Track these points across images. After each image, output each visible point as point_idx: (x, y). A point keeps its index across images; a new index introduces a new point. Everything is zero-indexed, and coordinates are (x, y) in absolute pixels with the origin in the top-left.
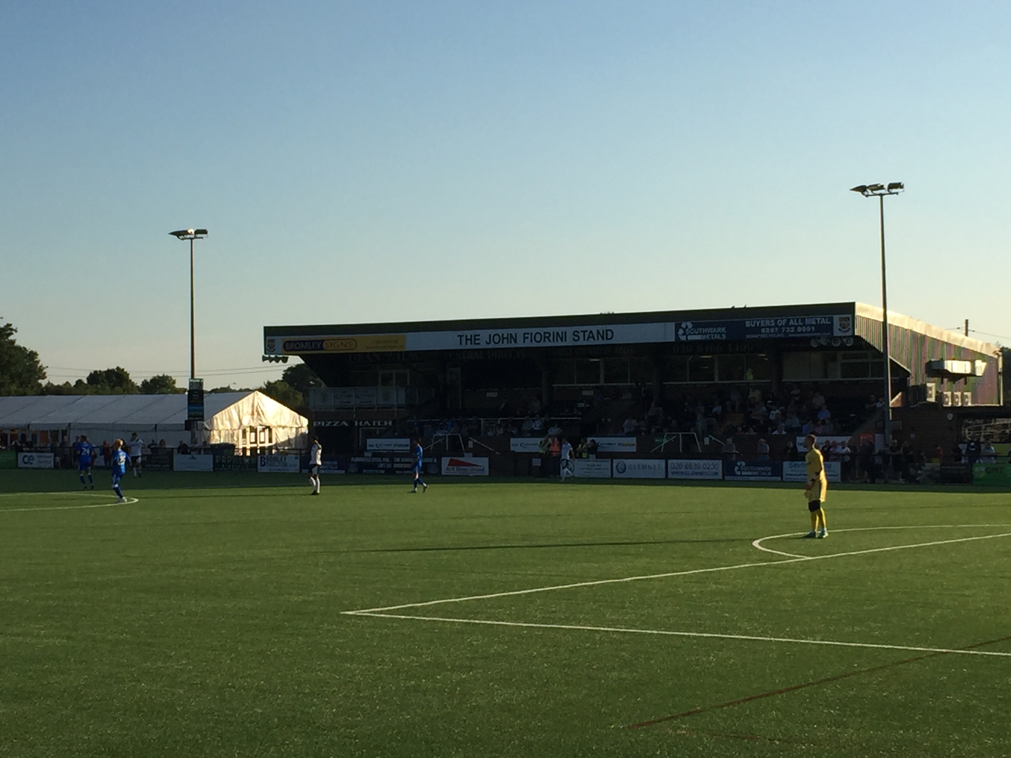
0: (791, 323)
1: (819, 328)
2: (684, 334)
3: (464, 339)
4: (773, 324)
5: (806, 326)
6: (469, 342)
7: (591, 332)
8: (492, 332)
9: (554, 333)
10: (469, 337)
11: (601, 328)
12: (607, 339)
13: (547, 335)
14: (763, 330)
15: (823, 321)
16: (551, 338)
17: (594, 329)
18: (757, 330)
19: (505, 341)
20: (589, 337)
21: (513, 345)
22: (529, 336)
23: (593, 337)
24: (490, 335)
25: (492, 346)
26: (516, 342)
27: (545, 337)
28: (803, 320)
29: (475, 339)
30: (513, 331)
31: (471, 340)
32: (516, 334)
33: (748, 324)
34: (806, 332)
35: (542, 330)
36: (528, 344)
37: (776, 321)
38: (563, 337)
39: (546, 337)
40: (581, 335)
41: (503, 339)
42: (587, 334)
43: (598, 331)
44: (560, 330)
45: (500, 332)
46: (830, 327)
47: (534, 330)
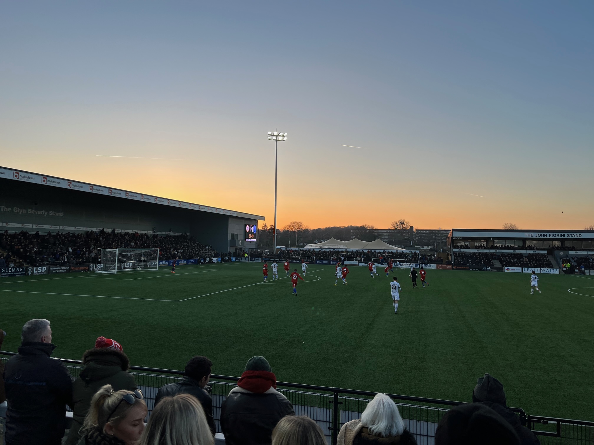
3: (527, 235)
12: (579, 237)
16: (559, 236)
23: (574, 236)
25: (538, 237)
27: (557, 235)
29: (531, 235)
31: (530, 235)
32: (546, 235)
36: (552, 237)
38: (564, 236)
40: (570, 235)
41: (542, 235)
42: (572, 235)
43: (576, 235)
44: (563, 234)
45: (541, 233)
47: (553, 234)
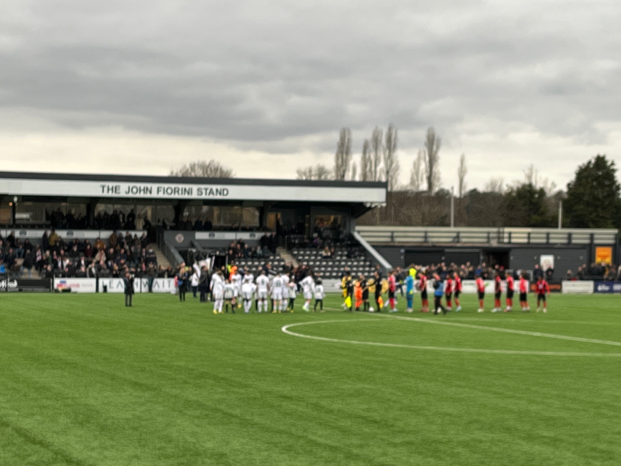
3: (106, 189)
6: (110, 192)
7: (211, 190)
8: (131, 185)
9: (182, 189)
10: (110, 187)
11: (220, 187)
12: (223, 194)
16: (180, 192)
17: (214, 187)
19: (142, 192)
20: (210, 194)
21: (148, 195)
22: (162, 190)
23: (213, 193)
24: (129, 188)
25: (131, 195)
26: (151, 192)
29: (116, 190)
30: (149, 185)
31: (112, 190)
32: (151, 188)
35: (173, 186)
36: (161, 195)
38: (190, 192)
39: (175, 191)
40: (204, 191)
41: (140, 190)
42: (208, 191)
43: (217, 190)
44: (187, 187)
45: (138, 185)
47: (166, 186)
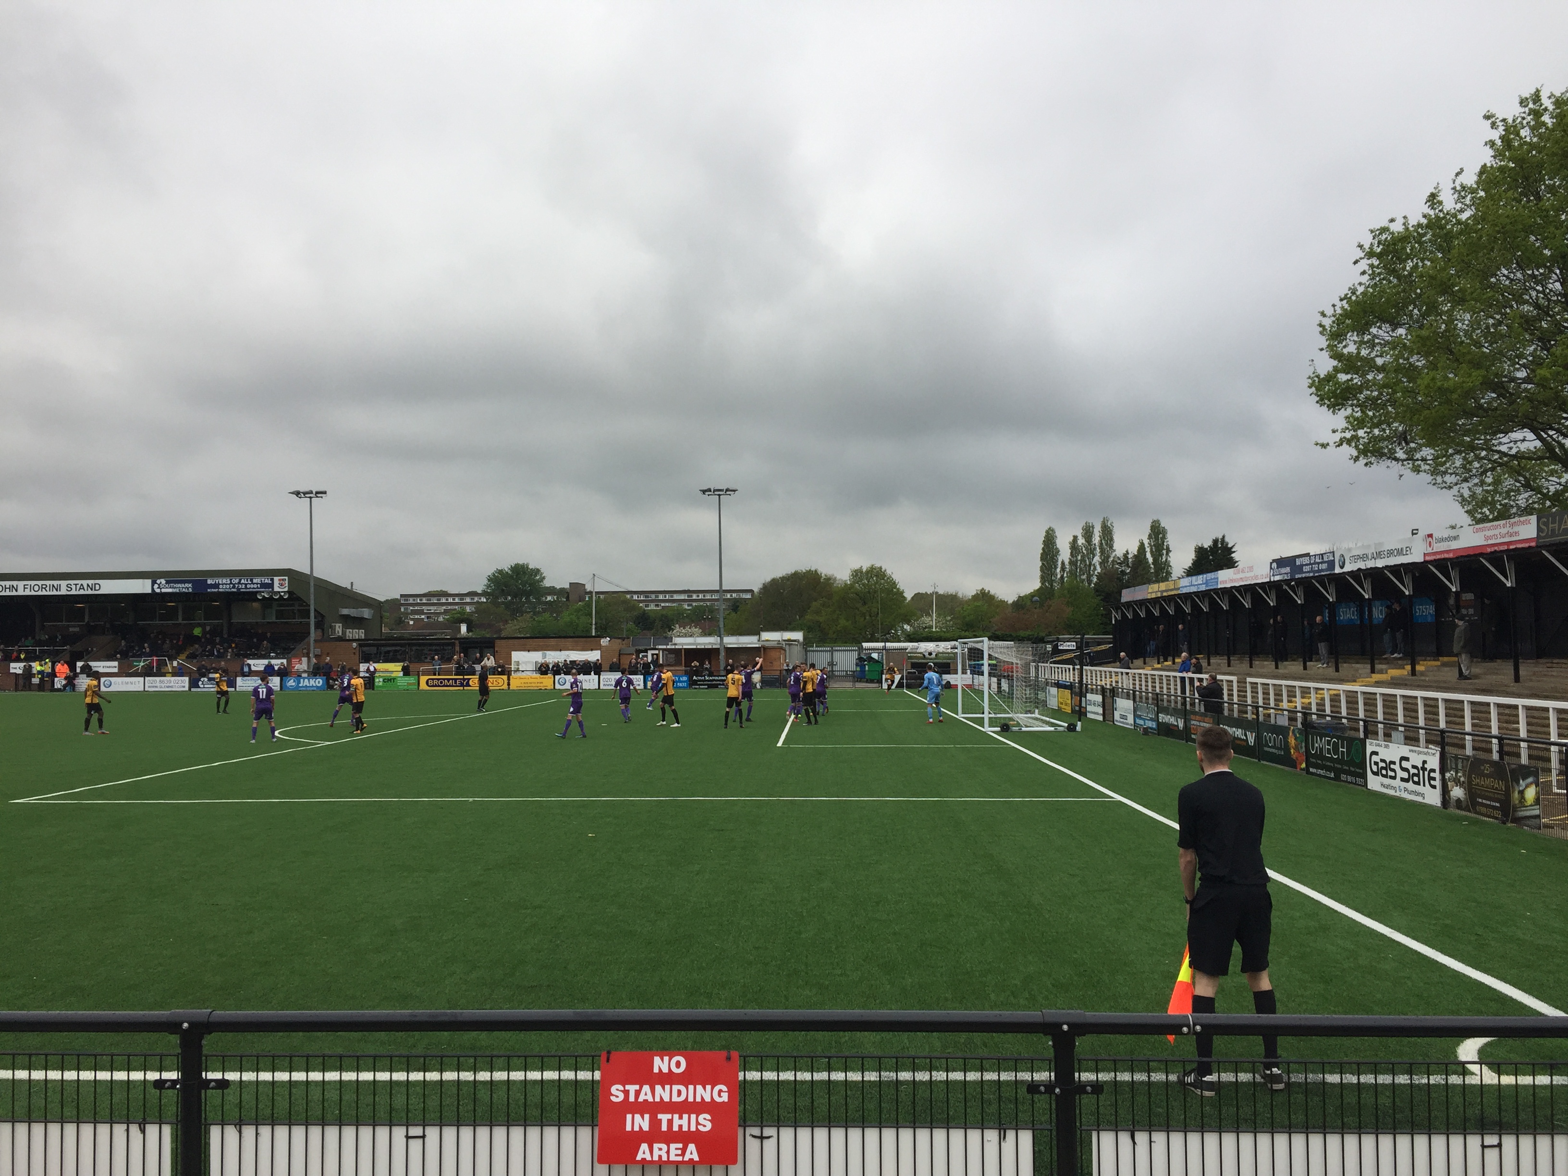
0: (243, 581)
1: (263, 585)
2: (158, 588)
4: (229, 582)
5: (254, 584)
7: (82, 585)
9: (50, 585)
11: (90, 582)
12: (96, 589)
13: (44, 586)
14: (221, 586)
15: (266, 581)
16: (48, 589)
17: (85, 583)
18: (216, 586)
19: (8, 590)
20: (80, 589)
21: (14, 593)
22: (29, 587)
23: (83, 589)
26: (16, 591)
28: (251, 580)
30: (15, 583)
32: (17, 586)
33: (209, 582)
34: (254, 588)
35: (40, 583)
37: (231, 580)
38: (58, 588)
39: (43, 588)
40: (73, 587)
41: (6, 588)
42: (78, 587)
43: (88, 585)
44: (55, 583)
45: (3, 583)
46: (271, 585)
47: (33, 583)
